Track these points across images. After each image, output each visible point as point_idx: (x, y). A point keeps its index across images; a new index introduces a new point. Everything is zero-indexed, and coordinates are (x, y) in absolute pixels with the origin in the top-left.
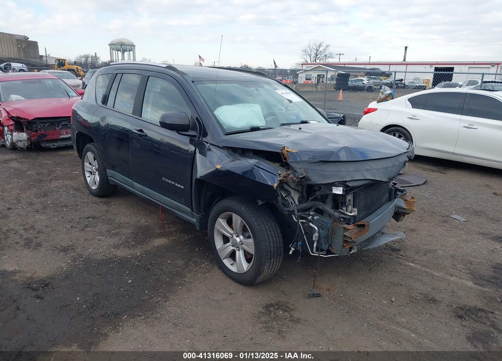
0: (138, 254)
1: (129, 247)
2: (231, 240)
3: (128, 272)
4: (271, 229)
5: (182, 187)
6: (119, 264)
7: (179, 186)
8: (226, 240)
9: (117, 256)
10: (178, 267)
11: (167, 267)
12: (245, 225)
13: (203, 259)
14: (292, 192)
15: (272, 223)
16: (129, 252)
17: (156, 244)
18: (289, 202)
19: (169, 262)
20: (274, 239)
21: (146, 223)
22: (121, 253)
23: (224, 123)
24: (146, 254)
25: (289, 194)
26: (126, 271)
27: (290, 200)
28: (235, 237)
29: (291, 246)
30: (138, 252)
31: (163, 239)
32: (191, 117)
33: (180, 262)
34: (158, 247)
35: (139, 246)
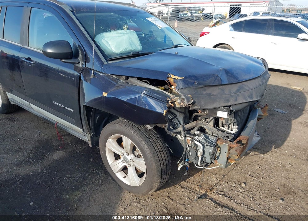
0: (39, 171)
1: (31, 163)
2: (122, 157)
3: (29, 193)
4: (160, 149)
5: (72, 110)
6: (21, 183)
7: (69, 109)
8: (117, 157)
9: (19, 175)
10: (76, 181)
11: (67, 182)
12: (134, 146)
13: (98, 170)
14: (177, 114)
15: (161, 144)
16: (31, 169)
17: (55, 158)
18: (175, 124)
19: (67, 176)
20: (164, 158)
21: (46, 137)
22: (23, 171)
23: (105, 50)
24: (46, 170)
25: (175, 116)
26: (28, 192)
27: (175, 121)
28: (125, 155)
29: (179, 163)
30: (38, 168)
31: (62, 152)
32: (74, 45)
33: (77, 175)
34: (57, 160)
35: (40, 162)
